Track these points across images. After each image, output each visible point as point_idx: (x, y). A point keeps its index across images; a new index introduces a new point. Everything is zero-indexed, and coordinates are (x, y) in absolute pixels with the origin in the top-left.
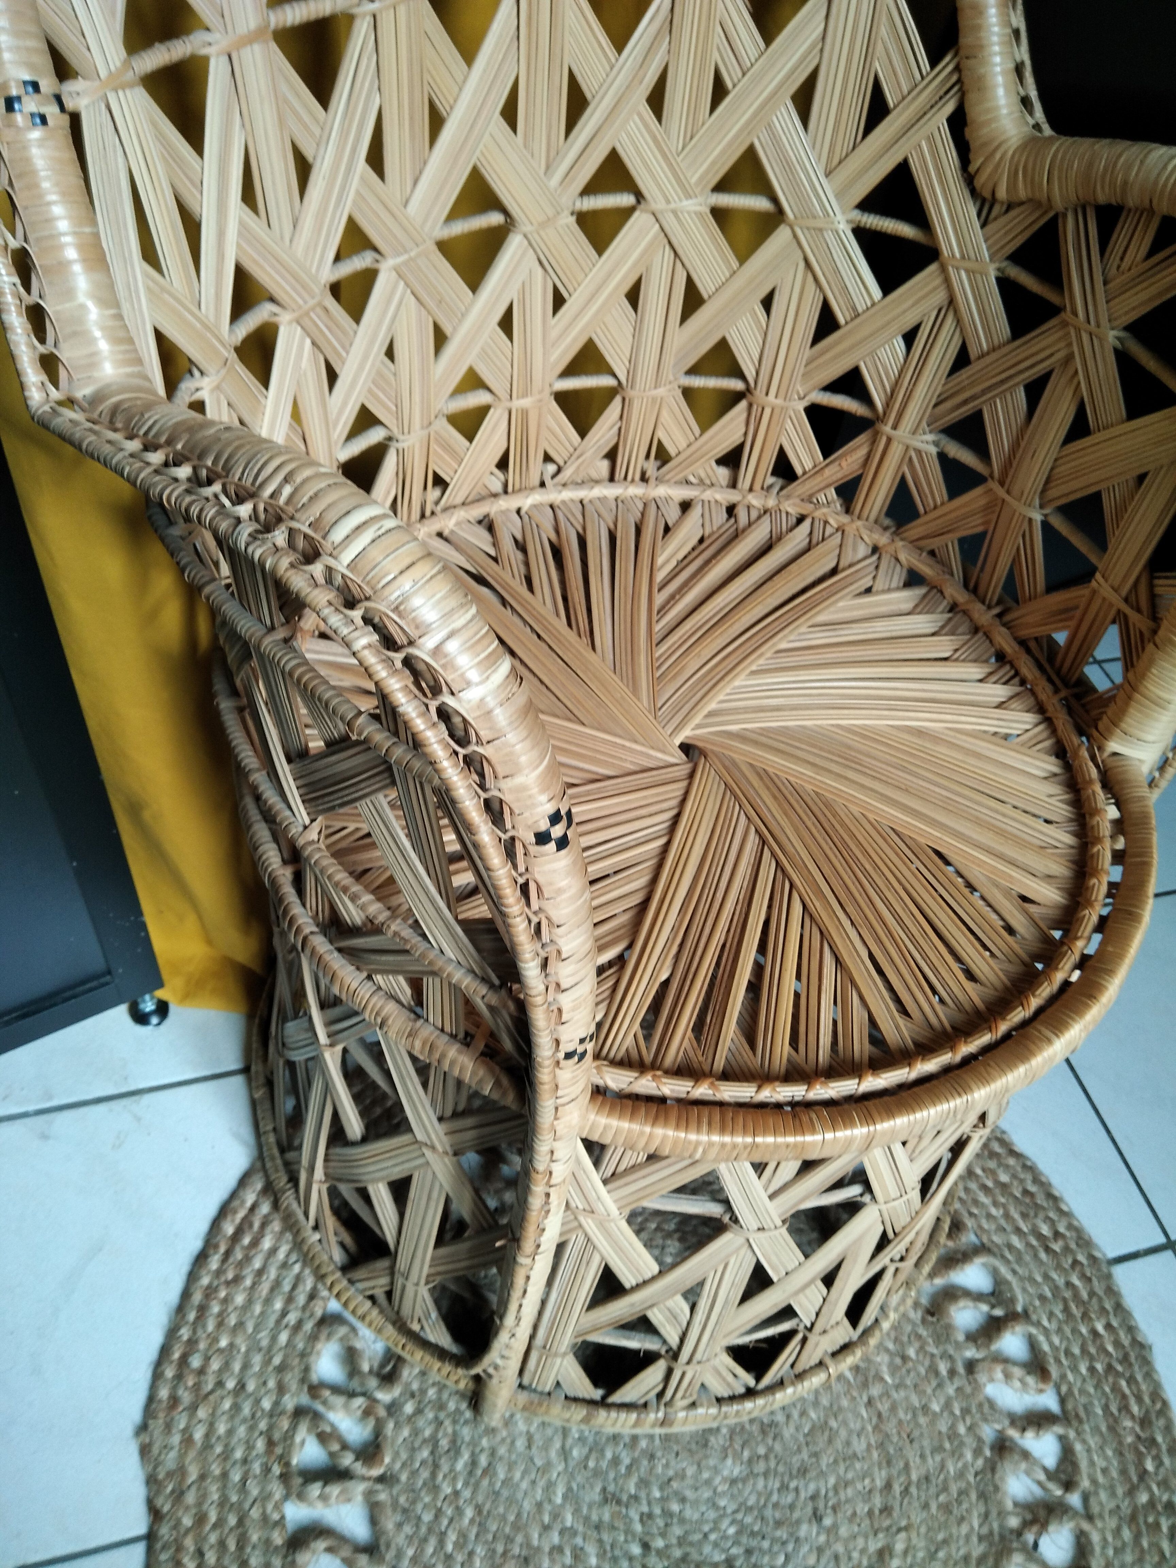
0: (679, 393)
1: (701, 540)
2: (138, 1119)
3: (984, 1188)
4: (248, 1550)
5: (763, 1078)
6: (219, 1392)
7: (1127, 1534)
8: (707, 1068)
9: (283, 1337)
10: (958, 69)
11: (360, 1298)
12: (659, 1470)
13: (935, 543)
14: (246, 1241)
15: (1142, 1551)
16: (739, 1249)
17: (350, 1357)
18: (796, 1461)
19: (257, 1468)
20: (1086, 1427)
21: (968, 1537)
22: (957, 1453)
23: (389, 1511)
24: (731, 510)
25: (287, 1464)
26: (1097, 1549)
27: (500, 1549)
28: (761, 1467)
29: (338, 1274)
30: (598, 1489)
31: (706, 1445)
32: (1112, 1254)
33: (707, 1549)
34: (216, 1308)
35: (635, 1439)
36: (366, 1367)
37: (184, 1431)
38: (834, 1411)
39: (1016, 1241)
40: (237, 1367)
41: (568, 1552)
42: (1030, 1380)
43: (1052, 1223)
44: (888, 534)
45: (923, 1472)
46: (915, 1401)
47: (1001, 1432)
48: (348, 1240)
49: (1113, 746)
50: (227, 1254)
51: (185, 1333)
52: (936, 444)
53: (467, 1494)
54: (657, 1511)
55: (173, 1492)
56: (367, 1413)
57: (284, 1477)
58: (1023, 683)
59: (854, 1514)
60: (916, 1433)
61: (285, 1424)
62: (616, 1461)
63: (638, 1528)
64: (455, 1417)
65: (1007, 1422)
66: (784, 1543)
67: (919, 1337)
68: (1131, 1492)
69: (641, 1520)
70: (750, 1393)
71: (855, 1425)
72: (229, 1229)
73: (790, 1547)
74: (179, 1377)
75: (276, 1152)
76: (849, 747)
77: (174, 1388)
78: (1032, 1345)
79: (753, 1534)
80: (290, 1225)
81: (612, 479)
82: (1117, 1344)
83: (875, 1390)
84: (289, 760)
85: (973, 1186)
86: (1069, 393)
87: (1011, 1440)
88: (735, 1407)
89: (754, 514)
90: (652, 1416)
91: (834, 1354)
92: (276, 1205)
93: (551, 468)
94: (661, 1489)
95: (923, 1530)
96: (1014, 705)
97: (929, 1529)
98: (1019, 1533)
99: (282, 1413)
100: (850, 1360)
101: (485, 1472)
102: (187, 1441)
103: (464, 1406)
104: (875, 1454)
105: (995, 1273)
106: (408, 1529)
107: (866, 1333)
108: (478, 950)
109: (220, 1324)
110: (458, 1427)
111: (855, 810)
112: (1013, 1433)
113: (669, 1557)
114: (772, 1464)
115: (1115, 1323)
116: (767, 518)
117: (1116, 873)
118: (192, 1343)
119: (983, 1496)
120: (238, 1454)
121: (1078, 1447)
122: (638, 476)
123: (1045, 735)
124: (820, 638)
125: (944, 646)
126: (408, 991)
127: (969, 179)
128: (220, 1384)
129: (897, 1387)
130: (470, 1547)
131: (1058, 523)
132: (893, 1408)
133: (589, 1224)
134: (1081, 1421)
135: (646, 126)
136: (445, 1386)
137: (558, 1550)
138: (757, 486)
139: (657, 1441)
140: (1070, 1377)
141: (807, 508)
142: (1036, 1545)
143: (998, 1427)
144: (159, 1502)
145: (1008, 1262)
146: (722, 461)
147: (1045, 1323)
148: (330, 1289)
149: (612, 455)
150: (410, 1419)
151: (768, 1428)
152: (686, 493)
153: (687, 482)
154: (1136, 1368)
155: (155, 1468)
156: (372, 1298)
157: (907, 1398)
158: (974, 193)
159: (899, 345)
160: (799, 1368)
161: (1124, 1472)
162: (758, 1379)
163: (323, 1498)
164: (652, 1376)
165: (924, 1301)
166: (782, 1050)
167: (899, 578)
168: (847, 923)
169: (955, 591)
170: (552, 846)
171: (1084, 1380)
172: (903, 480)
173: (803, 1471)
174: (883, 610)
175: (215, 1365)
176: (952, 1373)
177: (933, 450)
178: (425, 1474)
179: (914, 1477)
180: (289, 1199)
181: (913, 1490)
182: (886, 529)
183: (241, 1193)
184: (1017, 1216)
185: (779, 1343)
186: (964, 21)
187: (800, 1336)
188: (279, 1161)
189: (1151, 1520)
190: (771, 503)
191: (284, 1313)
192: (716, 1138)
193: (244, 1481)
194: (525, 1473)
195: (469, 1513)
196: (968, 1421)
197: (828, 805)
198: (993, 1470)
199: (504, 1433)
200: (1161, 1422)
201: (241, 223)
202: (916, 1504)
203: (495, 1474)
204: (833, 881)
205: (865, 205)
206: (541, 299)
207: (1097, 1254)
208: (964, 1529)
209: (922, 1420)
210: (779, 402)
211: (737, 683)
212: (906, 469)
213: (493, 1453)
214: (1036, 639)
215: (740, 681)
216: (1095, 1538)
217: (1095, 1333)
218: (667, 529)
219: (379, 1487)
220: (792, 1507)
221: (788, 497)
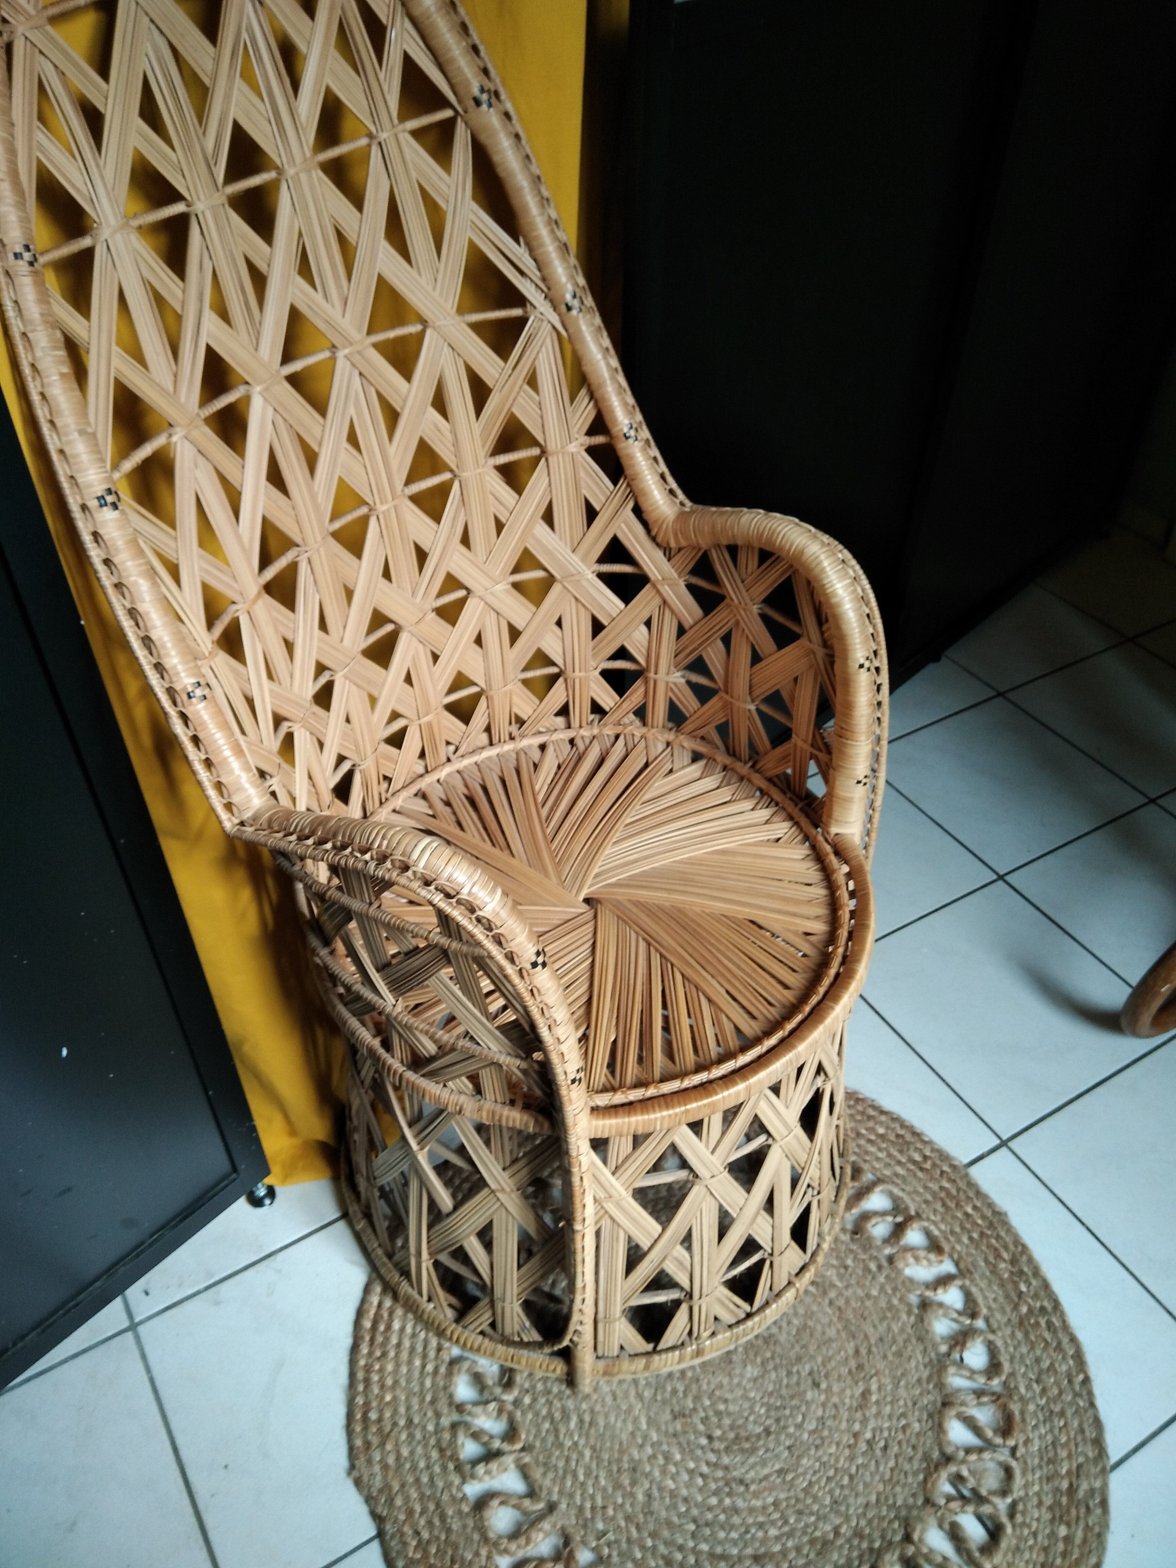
0: (520, 684)
1: (559, 767)
2: (280, 1271)
3: (870, 1141)
4: (449, 1520)
5: (683, 1075)
6: (396, 1430)
7: (1019, 1335)
8: (650, 1080)
9: (428, 1383)
10: (628, 485)
11: (473, 1336)
12: (705, 1387)
13: (702, 732)
14: (382, 1328)
15: (1032, 1343)
16: (705, 1197)
17: (478, 1379)
18: (792, 1354)
19: (437, 1469)
20: (976, 1276)
21: (917, 1367)
22: (896, 1318)
23: (534, 1466)
24: (572, 742)
25: (458, 1459)
26: (1002, 1349)
27: (615, 1469)
28: (771, 1366)
29: (454, 1325)
30: (668, 1411)
31: (730, 1362)
32: (966, 1161)
33: (750, 1427)
34: (375, 1378)
35: (683, 1372)
36: (490, 1382)
37: (381, 1461)
38: (810, 1315)
39: (900, 1170)
40: (402, 1410)
41: (660, 1457)
42: (932, 1256)
43: (920, 1151)
44: (673, 732)
45: (877, 1336)
46: (860, 1292)
47: (920, 1296)
48: (454, 1301)
49: (834, 830)
50: (372, 1340)
51: (360, 1400)
52: (683, 677)
53: (582, 1442)
54: (711, 1413)
55: (386, 1501)
56: (500, 1411)
57: (458, 1468)
58: (777, 804)
59: (840, 1376)
60: (866, 1313)
61: (447, 1436)
62: (674, 1391)
63: (701, 1427)
64: (560, 1396)
65: (923, 1288)
66: (799, 1408)
67: (851, 1251)
68: (1016, 1307)
69: (702, 1422)
70: (749, 1316)
71: (825, 1320)
72: (367, 1324)
73: (803, 1408)
74: (366, 1428)
75: (385, 1259)
76: (685, 873)
77: (365, 1437)
78: (928, 1234)
79: (777, 1409)
80: (411, 1307)
81: (491, 744)
82: (983, 1217)
83: (832, 1294)
84: (378, 971)
85: (862, 1142)
86: (744, 639)
87: (929, 1298)
88: (742, 1327)
89: (587, 742)
90: (689, 1349)
91: (797, 1275)
92: (395, 1297)
93: (452, 748)
94: (710, 1398)
95: (887, 1372)
96: (775, 819)
97: (890, 1371)
98: (949, 1354)
99: (443, 1429)
100: (808, 1276)
101: (591, 1424)
102: (385, 1467)
103: (564, 1387)
104: (843, 1335)
105: (891, 1195)
106: (551, 1475)
107: (814, 1254)
108: (510, 1040)
109: (382, 1387)
110: (564, 1402)
111: (697, 909)
112: (929, 1294)
113: (726, 1440)
114: (778, 1361)
115: (979, 1204)
116: (595, 741)
117: (852, 904)
118: (367, 1405)
119: (920, 1339)
120: (422, 1464)
121: (974, 1290)
122: (507, 738)
123: (797, 833)
124: (650, 809)
125: (725, 794)
126: (470, 1086)
127: (654, 539)
128: (395, 1424)
129: (847, 1287)
130: (595, 1474)
131: (764, 708)
132: (847, 1301)
133: (610, 1207)
134: (971, 1273)
135: (464, 555)
136: (547, 1378)
137: (654, 1457)
138: (584, 724)
139: (698, 1370)
140: (958, 1247)
141: (619, 729)
142: (962, 1359)
143: (918, 1292)
144: (379, 1510)
145: (897, 1185)
146: (558, 714)
147: (932, 1217)
148: (451, 1339)
149: (488, 729)
150: (530, 1406)
151: (768, 1339)
152: (541, 740)
153: (540, 733)
154: (999, 1229)
155: (369, 1490)
156: (482, 1333)
157: (855, 1293)
158: (658, 545)
159: (644, 629)
160: (776, 1290)
161: (1007, 1296)
162: (751, 1305)
163: (488, 1472)
164: (680, 1320)
165: (849, 1226)
166: (690, 1058)
167: (687, 758)
168: (709, 977)
169: (722, 758)
170: (540, 967)
171: (967, 1246)
172: (671, 700)
173: (799, 1359)
174: (683, 781)
175: (387, 1414)
176: (880, 1267)
177: (683, 681)
178: (551, 1439)
179: (873, 1341)
180: (405, 1287)
181: (874, 1349)
182: (671, 729)
183: (368, 1298)
184: (896, 1153)
185: (755, 1273)
186: (625, 462)
187: (767, 1263)
188: (390, 1265)
189: (1032, 1321)
190: (596, 731)
191: (424, 1366)
192: (665, 1113)
193: (432, 1479)
194: (617, 1416)
195: (587, 1453)
196: (898, 1295)
197: (680, 911)
198: (922, 1320)
199: (595, 1397)
200: (1024, 1258)
201: (271, 691)
202: (878, 1357)
203: (597, 1424)
204: (695, 955)
205: (601, 560)
206: (425, 659)
207: (956, 1163)
208: (913, 1363)
209: (868, 1303)
210: (582, 674)
211: (607, 852)
212: (670, 694)
213: (592, 1411)
214: (777, 776)
215: (608, 850)
216: (999, 1343)
217: (967, 1215)
218: (536, 766)
219: (523, 1454)
220: (798, 1384)
221: (605, 725)
